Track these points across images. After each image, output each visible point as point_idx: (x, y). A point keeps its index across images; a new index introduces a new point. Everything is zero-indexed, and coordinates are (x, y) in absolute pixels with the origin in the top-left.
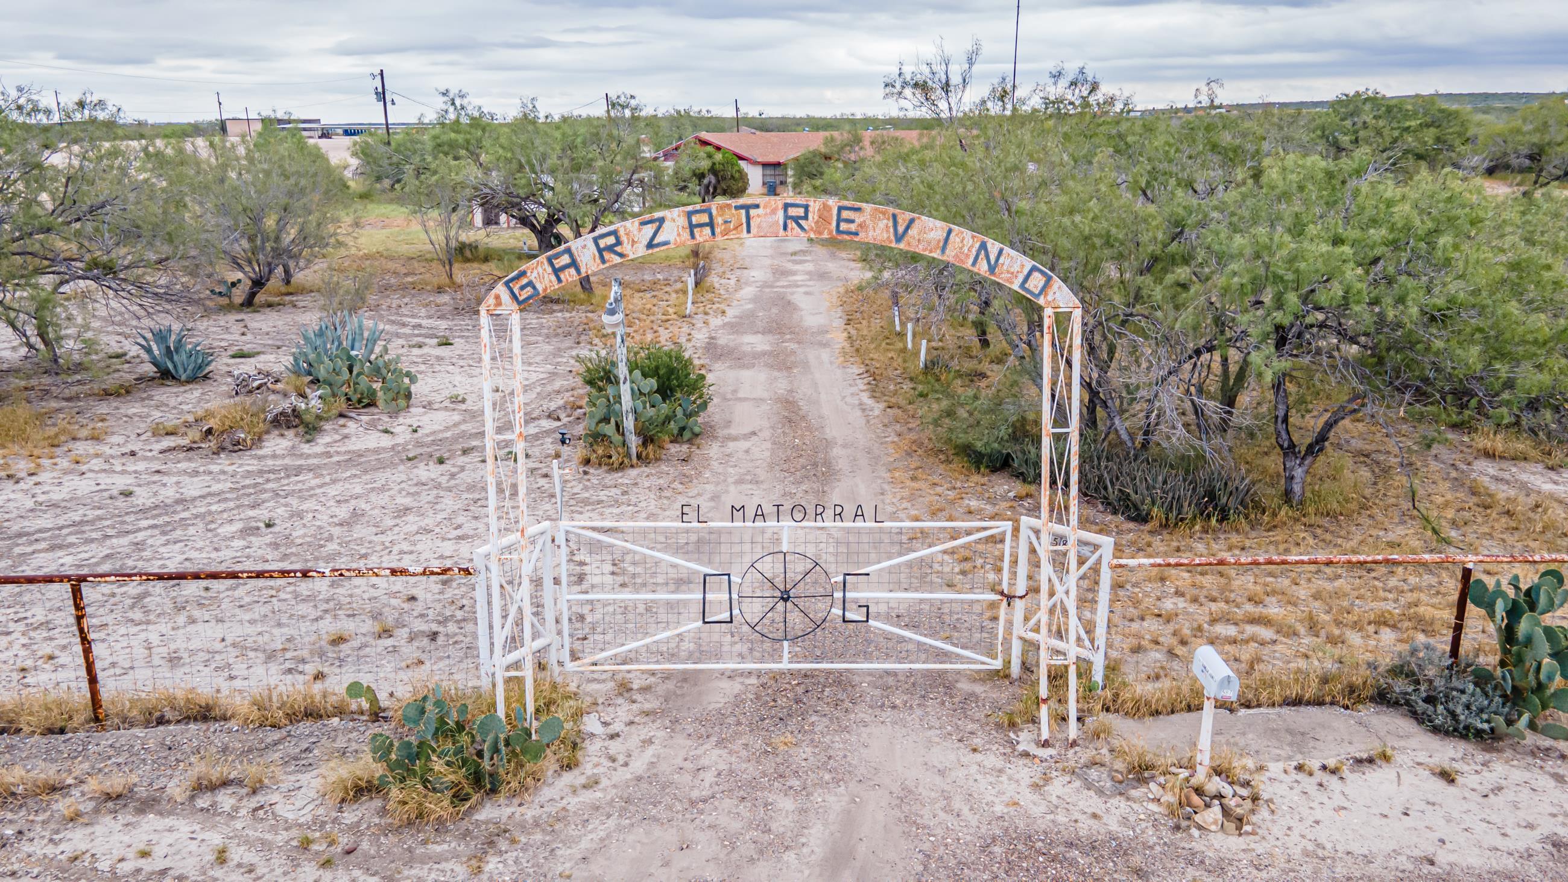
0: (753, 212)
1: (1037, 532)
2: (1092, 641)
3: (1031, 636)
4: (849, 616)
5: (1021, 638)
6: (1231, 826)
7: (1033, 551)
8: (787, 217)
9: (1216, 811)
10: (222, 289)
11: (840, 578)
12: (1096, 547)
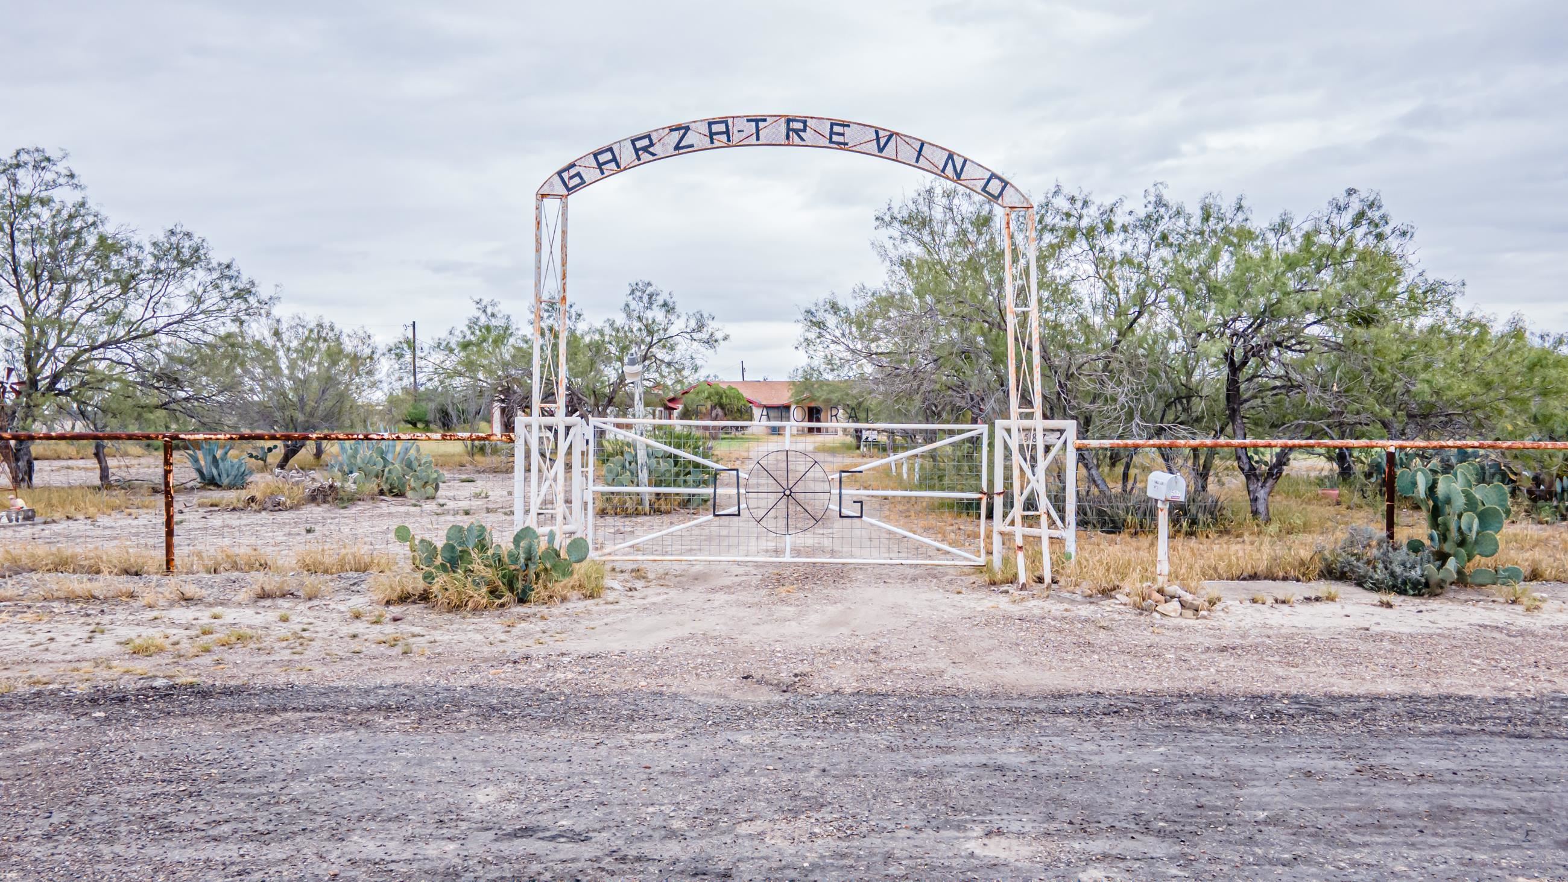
0: (761, 125)
1: (1008, 431)
2: (1063, 519)
3: (1009, 529)
4: (845, 512)
5: (1001, 533)
6: (1189, 613)
7: (1006, 447)
8: (789, 129)
9: (1175, 604)
10: (260, 454)
11: (837, 476)
12: (1062, 431)
